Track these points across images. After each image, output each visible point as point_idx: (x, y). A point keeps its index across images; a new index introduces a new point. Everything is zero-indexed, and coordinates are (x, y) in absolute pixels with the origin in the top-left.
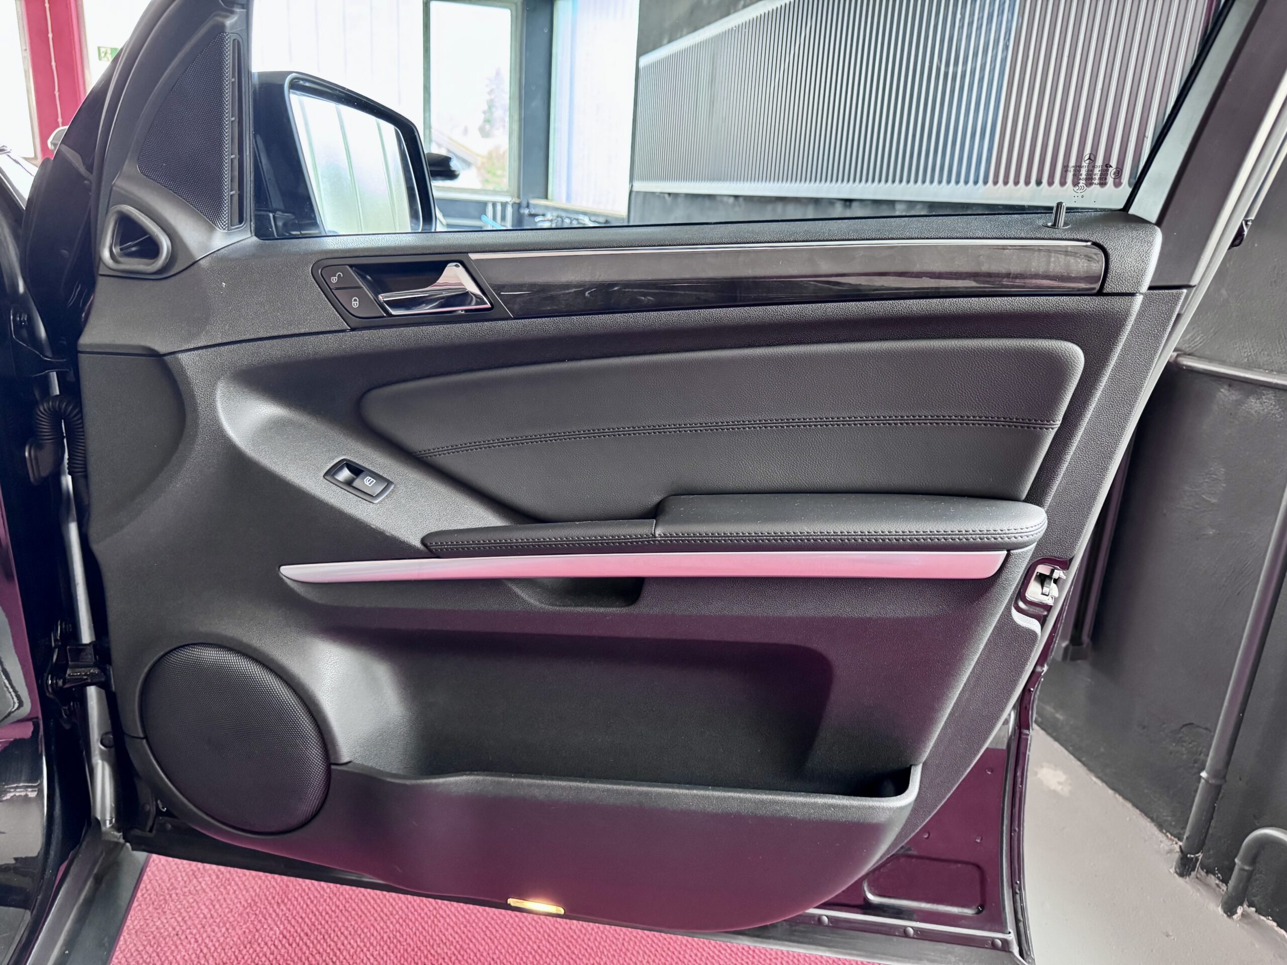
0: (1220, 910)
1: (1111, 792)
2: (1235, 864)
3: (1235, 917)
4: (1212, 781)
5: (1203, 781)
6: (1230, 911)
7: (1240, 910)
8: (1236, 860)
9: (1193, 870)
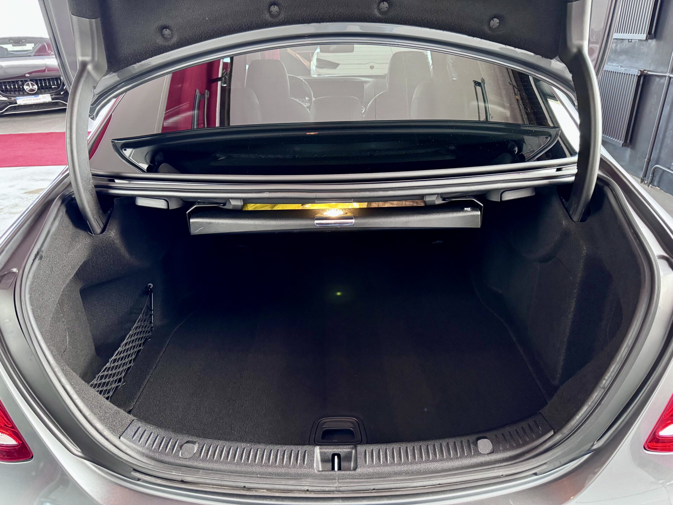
2: (649, 177)
3: (649, 187)
5: (646, 161)
7: (650, 185)
8: (650, 175)
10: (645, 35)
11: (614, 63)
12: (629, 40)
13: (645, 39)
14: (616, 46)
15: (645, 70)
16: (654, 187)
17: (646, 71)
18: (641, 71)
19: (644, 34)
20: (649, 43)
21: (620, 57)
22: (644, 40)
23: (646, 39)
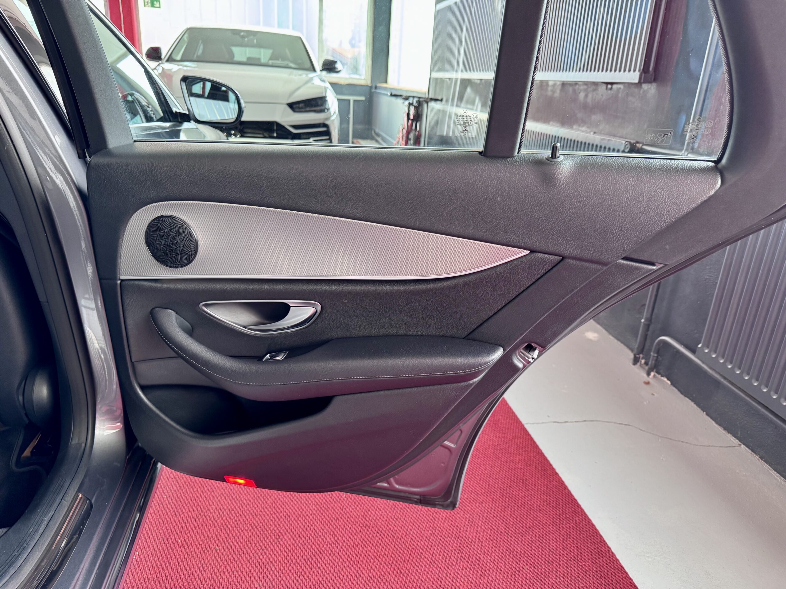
0: (645, 375)
1: (616, 341)
2: (650, 355)
3: (650, 377)
4: (645, 323)
5: (642, 324)
6: (648, 374)
7: (652, 374)
8: (652, 354)
9: (638, 361)
10: (637, 74)
11: (583, 126)
12: (607, 83)
13: (636, 81)
14: (586, 96)
15: (637, 142)
16: (659, 376)
17: (641, 145)
18: (630, 143)
19: (634, 71)
20: (644, 91)
21: (594, 117)
22: (635, 84)
23: (640, 83)
